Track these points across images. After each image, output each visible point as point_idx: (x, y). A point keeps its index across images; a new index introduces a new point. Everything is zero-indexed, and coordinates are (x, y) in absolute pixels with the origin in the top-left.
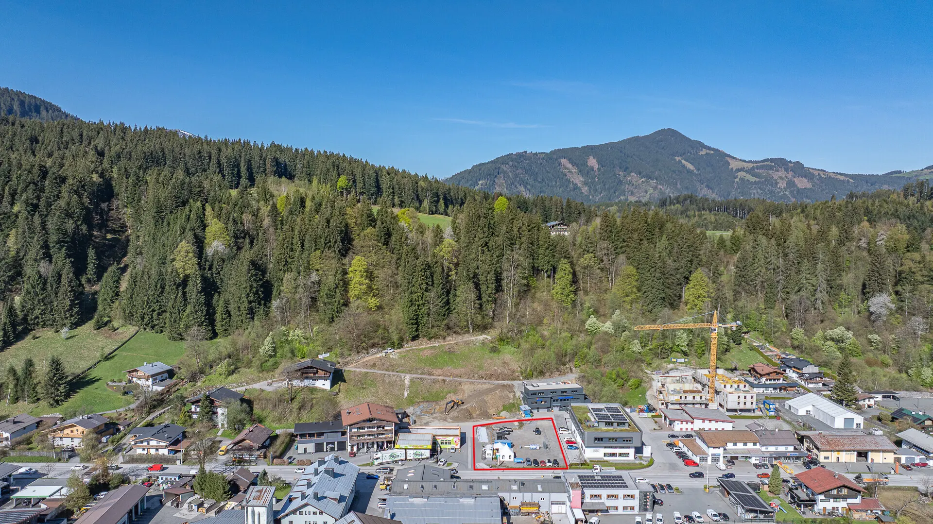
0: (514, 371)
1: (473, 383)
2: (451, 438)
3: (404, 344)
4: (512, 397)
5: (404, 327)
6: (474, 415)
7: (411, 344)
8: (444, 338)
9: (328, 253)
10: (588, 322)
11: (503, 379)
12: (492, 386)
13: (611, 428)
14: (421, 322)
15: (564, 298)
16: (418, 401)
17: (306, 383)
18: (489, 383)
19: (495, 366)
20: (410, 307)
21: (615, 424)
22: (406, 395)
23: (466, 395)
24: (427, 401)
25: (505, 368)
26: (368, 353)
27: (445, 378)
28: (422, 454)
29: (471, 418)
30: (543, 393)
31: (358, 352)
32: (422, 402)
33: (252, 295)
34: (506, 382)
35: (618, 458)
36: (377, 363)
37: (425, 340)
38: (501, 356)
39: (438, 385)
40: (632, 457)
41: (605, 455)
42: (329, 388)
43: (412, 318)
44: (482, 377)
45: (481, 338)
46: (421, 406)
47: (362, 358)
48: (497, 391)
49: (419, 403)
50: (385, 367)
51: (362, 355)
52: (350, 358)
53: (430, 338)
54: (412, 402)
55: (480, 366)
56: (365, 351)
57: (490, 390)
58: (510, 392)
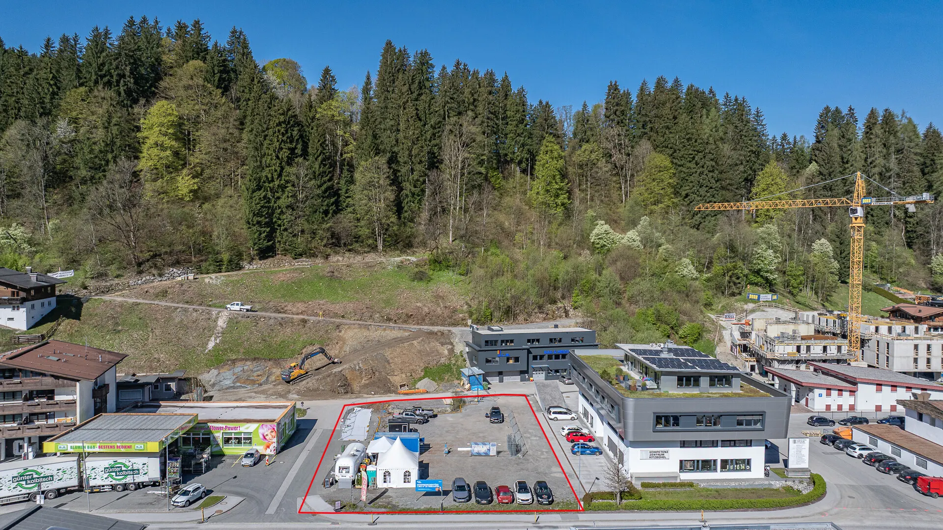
0: (455, 311)
1: (367, 327)
2: (251, 428)
3: (245, 264)
4: (446, 352)
5: (242, 230)
6: (356, 386)
7: (258, 265)
8: (327, 257)
9: (101, 92)
10: (595, 231)
11: (432, 324)
12: (407, 334)
13: (694, 391)
14: (280, 222)
15: (550, 200)
16: (234, 357)
18: (400, 329)
19: (418, 300)
20: (254, 191)
21: (704, 382)
22: (211, 345)
23: (347, 349)
24: (255, 359)
25: (438, 305)
26: (160, 275)
27: (306, 317)
29: (347, 393)
30: (512, 341)
31: (140, 273)
32: (242, 360)
34: (436, 329)
35: (719, 475)
36: (169, 291)
37: (288, 258)
38: (432, 286)
39: (288, 330)
40: (758, 471)
41: (683, 466)
42: (24, 327)
43: (259, 214)
44: (389, 320)
45: (398, 259)
46: (238, 369)
47: (146, 282)
48: (415, 342)
49: (234, 361)
50: (187, 297)
51: (146, 277)
52: (116, 281)
53: (298, 256)
54: (218, 360)
55: (387, 302)
56: (155, 272)
57: (402, 340)
58: (442, 344)
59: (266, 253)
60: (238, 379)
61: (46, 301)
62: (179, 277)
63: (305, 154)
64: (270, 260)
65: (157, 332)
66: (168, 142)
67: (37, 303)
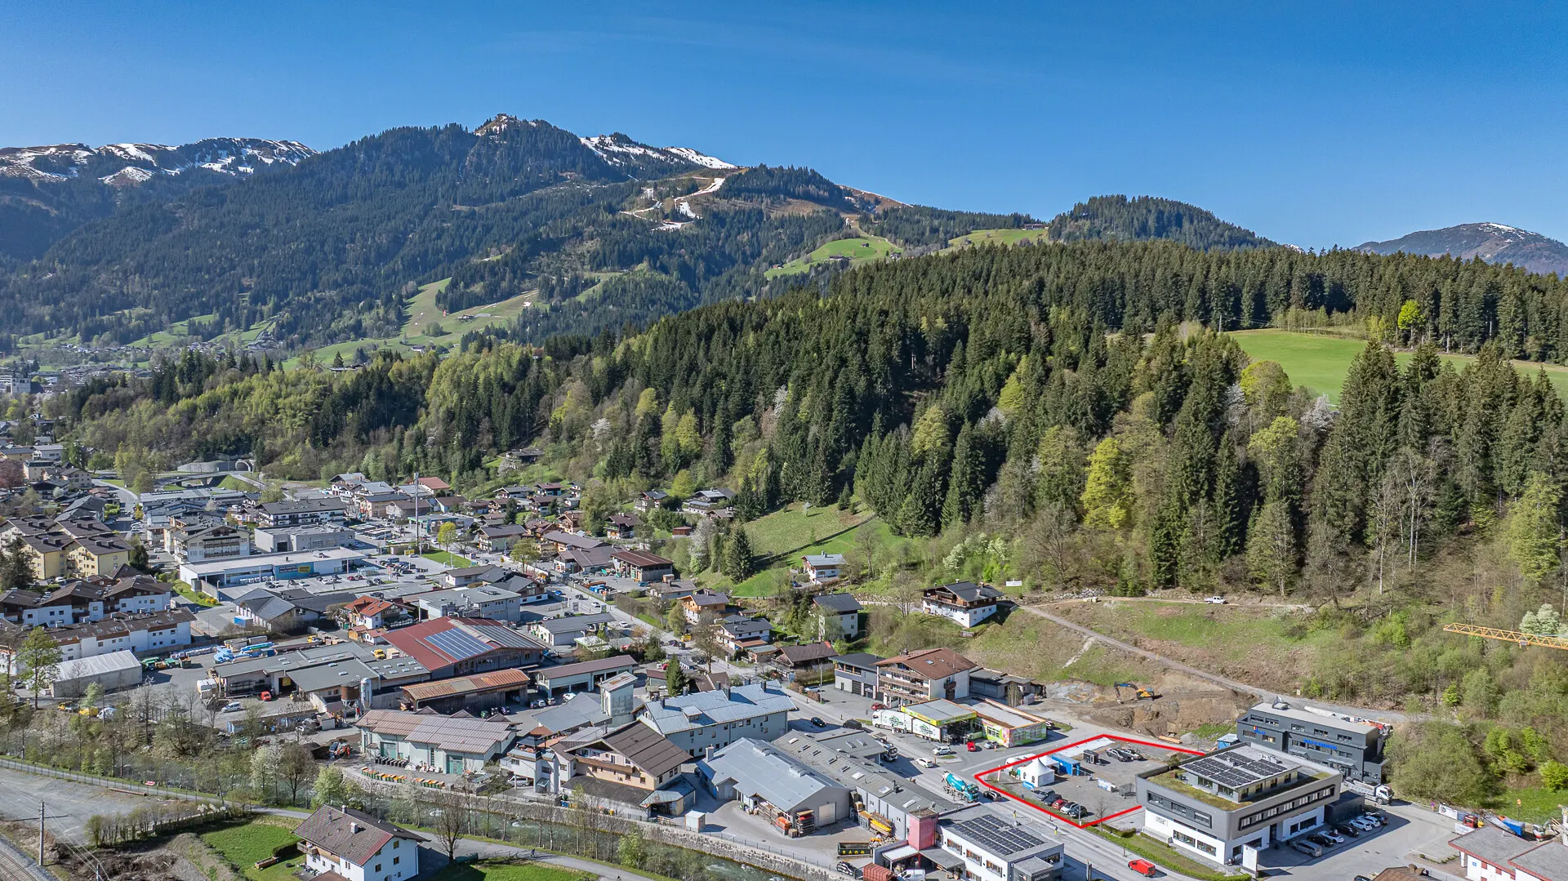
0: (1295, 676)
1: (1190, 675)
2: (998, 728)
3: (1148, 591)
4: (1237, 715)
5: (1146, 561)
7: (1160, 592)
8: (1223, 594)
9: (1067, 430)
12: (1219, 689)
13: (1208, 791)
16: (1077, 676)
17: (942, 612)
18: (1222, 684)
19: (1267, 658)
20: (1157, 529)
22: (1070, 662)
24: (1089, 681)
25: (1283, 667)
26: (1078, 593)
27: (1148, 655)
28: (931, 732)
31: (1065, 589)
32: (1080, 680)
33: (965, 483)
35: (1195, 849)
36: (1072, 609)
37: (1186, 591)
38: (1297, 645)
40: (1220, 857)
41: (1177, 835)
42: (968, 626)
43: (1158, 550)
44: (1223, 672)
45: (1292, 607)
46: (1073, 687)
47: (1066, 598)
48: (1214, 700)
49: (1073, 680)
50: (1080, 619)
51: (1068, 594)
52: (1046, 594)
53: (1194, 591)
54: (1067, 677)
55: (1236, 655)
56: (1075, 589)
57: (1206, 694)
58: (1239, 707)
59: (1170, 583)
60: (1069, 695)
61: (987, 608)
62: (1089, 597)
63: (1210, 495)
64: (1169, 591)
65: (1041, 645)
66: (1104, 479)
67: (979, 610)
